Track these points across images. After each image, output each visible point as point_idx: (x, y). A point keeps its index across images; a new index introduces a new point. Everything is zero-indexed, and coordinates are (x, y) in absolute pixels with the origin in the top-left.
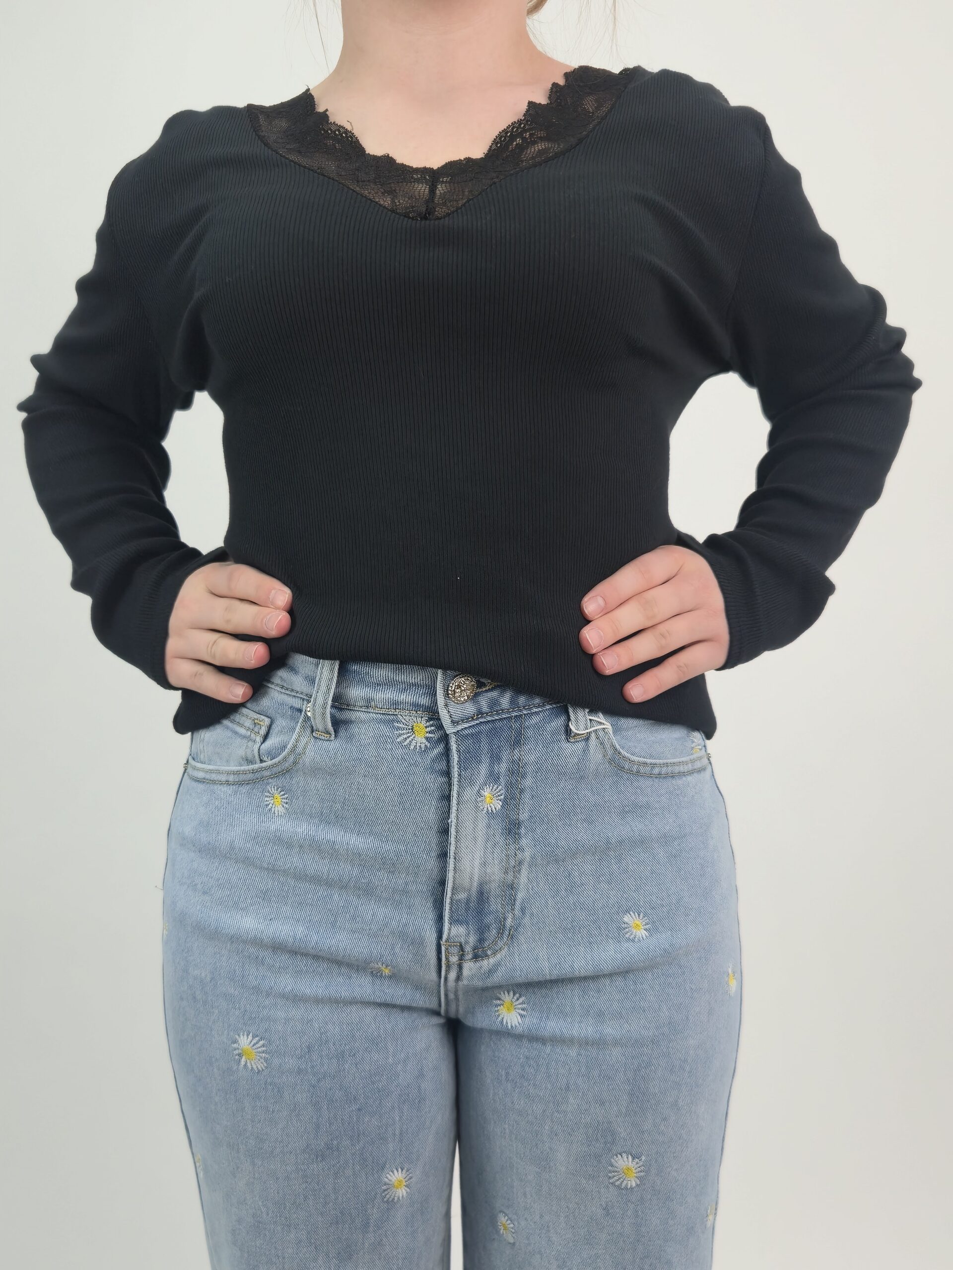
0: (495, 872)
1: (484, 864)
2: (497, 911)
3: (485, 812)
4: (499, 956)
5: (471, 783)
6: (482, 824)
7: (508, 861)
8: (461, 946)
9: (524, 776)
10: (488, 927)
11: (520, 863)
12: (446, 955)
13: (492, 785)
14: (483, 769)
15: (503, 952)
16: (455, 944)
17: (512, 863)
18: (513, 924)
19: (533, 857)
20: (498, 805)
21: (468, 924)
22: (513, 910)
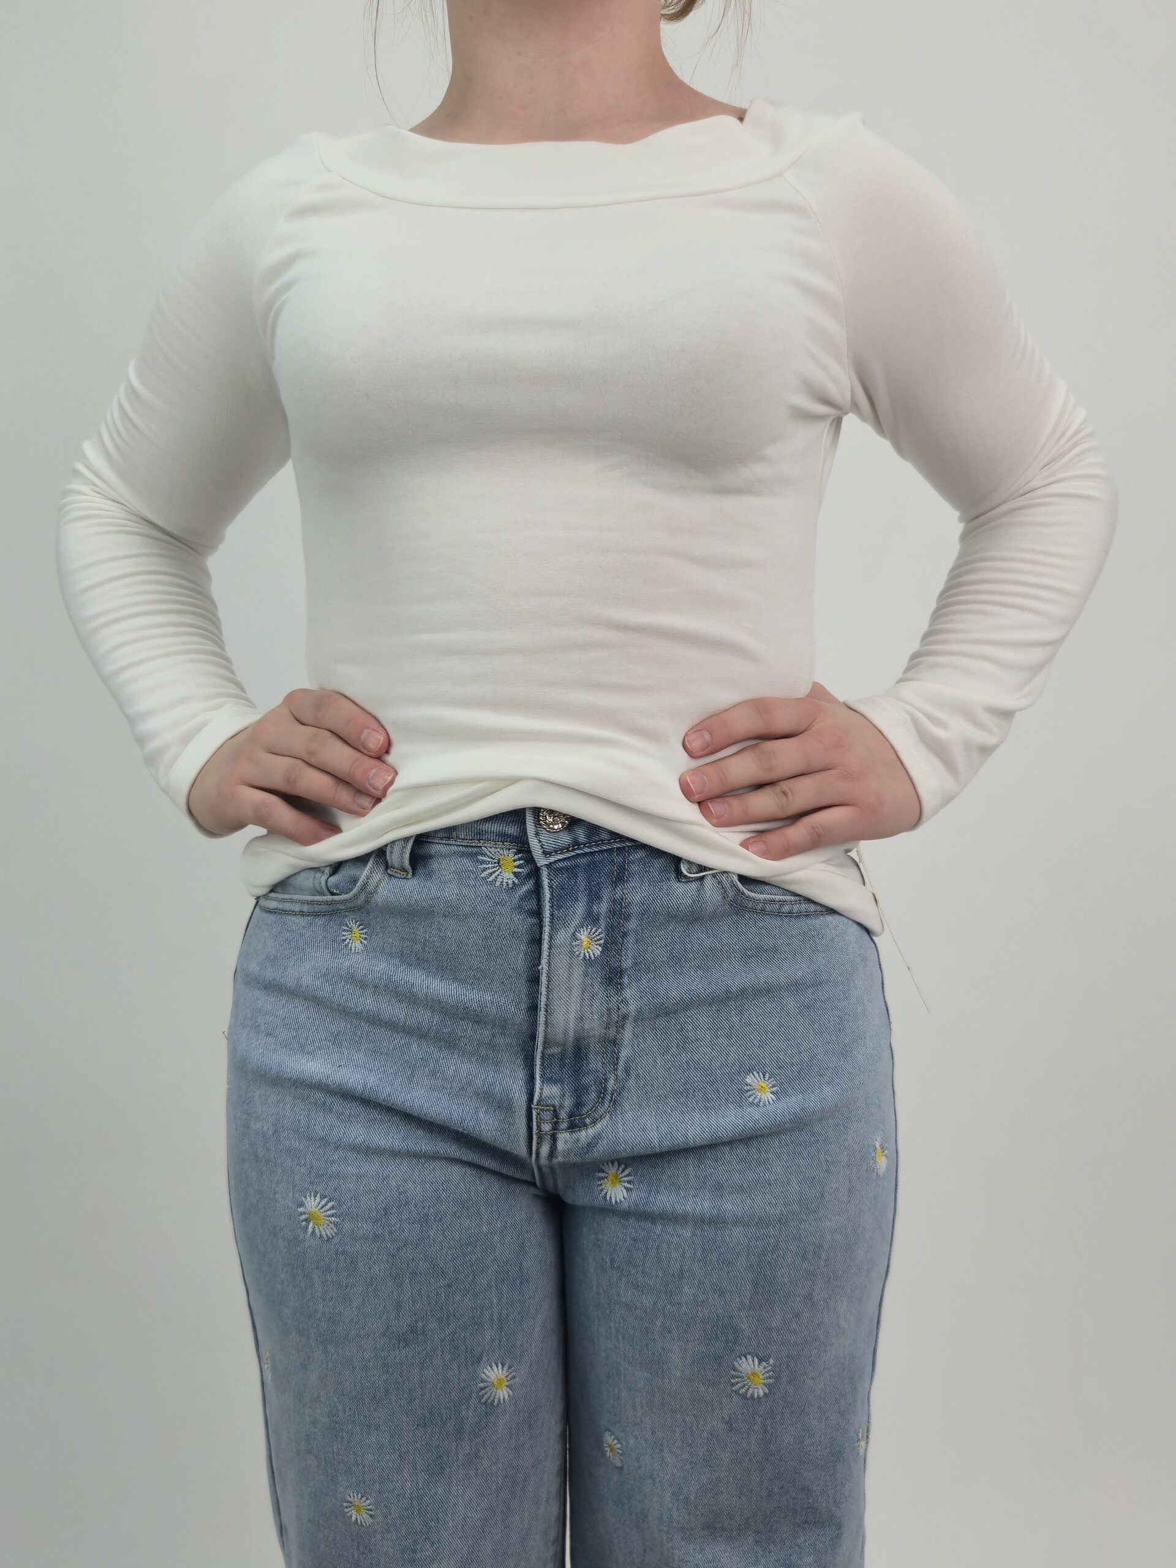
0: (594, 1026)
1: (581, 1019)
2: (598, 1071)
3: (581, 958)
4: (599, 1126)
5: (565, 924)
6: (578, 972)
7: (609, 1015)
8: (555, 1111)
9: (627, 918)
10: (586, 1089)
11: (625, 1017)
12: (537, 1122)
13: (590, 927)
14: (580, 908)
15: (605, 1122)
16: (548, 1108)
17: (615, 1017)
18: (616, 1088)
19: (639, 1011)
20: (597, 951)
21: (563, 1083)
22: (616, 1070)
